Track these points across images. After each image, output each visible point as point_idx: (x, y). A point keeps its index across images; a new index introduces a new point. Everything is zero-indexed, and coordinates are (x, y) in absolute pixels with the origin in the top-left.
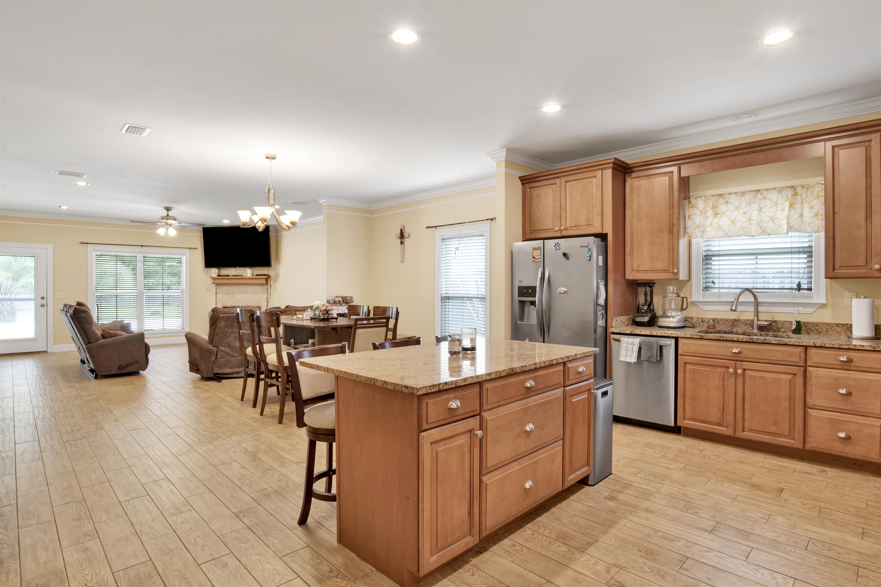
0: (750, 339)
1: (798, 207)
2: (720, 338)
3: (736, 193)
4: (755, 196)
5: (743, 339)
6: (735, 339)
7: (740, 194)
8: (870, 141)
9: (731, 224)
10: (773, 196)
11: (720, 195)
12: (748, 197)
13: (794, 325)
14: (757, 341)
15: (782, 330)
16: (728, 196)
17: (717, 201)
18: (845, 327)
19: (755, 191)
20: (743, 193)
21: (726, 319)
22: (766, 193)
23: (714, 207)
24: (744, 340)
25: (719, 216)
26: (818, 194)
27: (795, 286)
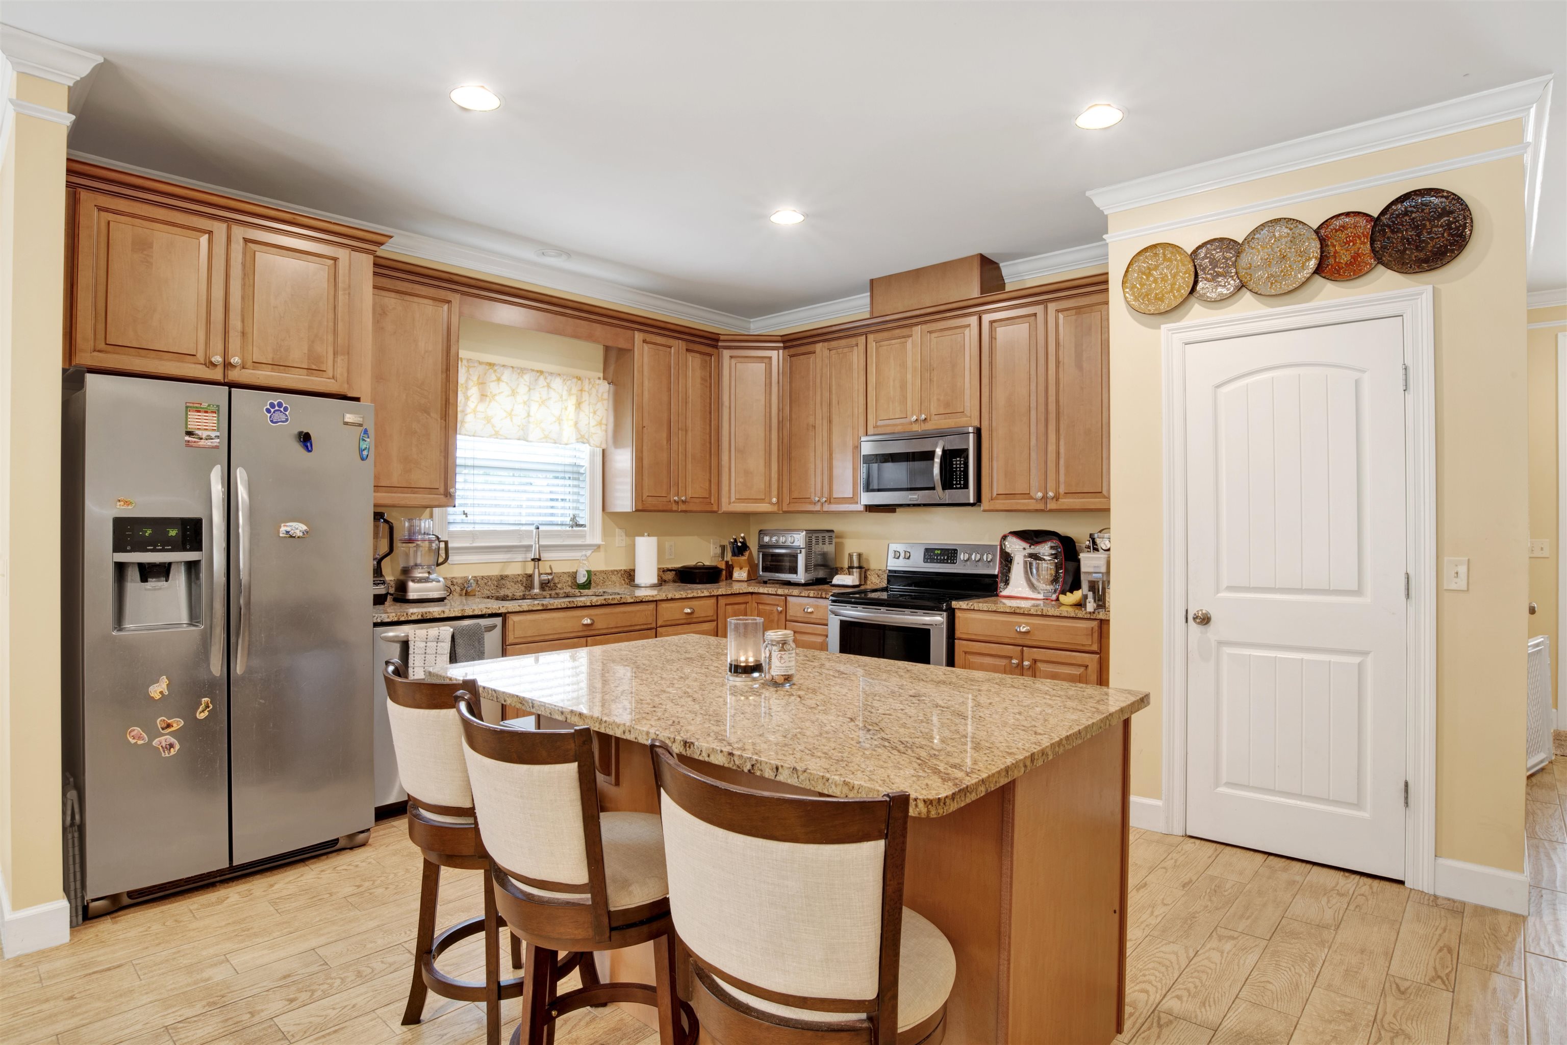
0: (605, 600)
1: (585, 406)
2: (570, 606)
3: (512, 367)
4: (536, 380)
5: (597, 601)
6: (588, 604)
7: (519, 371)
8: (670, 347)
9: (506, 417)
10: (557, 383)
11: (491, 365)
12: (527, 377)
13: (584, 576)
14: (613, 602)
15: (559, 586)
16: (502, 368)
17: (485, 374)
18: (619, 575)
19: (538, 371)
20: (522, 371)
21: (489, 576)
22: (549, 378)
23: (482, 384)
24: (599, 603)
25: (488, 399)
26: (602, 395)
27: (567, 520)
